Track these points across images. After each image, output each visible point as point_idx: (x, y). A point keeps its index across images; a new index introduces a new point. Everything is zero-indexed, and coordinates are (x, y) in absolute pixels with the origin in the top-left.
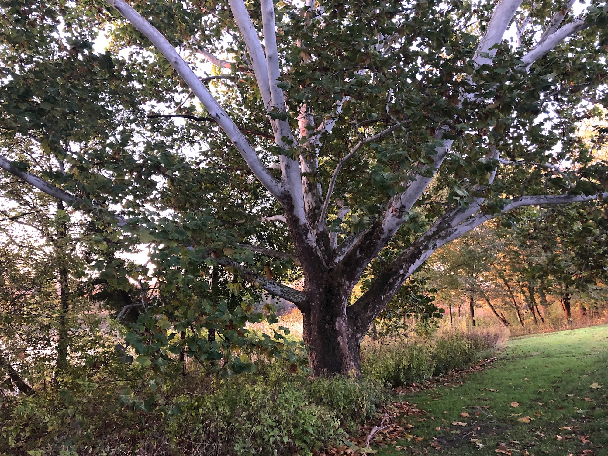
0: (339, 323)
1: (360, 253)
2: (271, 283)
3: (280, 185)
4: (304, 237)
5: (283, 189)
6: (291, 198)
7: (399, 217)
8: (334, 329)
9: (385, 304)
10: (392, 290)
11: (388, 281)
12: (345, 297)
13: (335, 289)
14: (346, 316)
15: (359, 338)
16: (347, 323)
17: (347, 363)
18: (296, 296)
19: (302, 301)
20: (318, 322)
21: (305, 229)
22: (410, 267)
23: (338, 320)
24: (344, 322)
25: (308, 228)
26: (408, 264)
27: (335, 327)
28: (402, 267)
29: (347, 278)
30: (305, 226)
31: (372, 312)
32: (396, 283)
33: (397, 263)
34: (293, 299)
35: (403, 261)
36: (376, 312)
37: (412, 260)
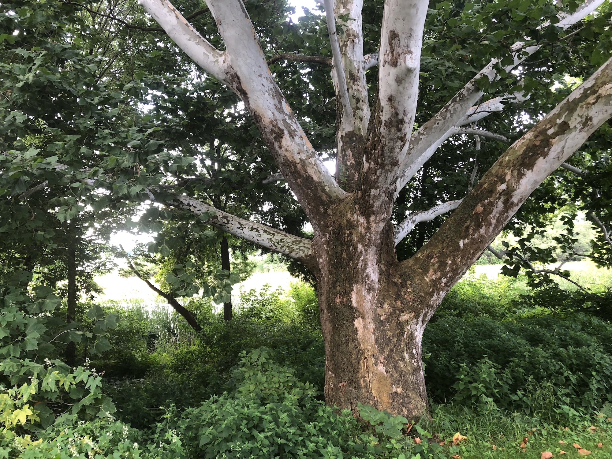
0: (359, 293)
2: (252, 229)
4: (276, 145)
5: (226, 65)
6: (238, 78)
8: (349, 306)
9: (471, 257)
10: (484, 227)
11: (473, 210)
12: (364, 246)
13: (345, 233)
14: (377, 280)
15: (407, 322)
16: (380, 294)
17: (367, 368)
18: (295, 248)
19: (306, 256)
20: (327, 292)
21: (276, 130)
22: (524, 177)
23: (355, 288)
24: (369, 293)
25: (282, 127)
26: (519, 170)
27: (351, 302)
28: (505, 178)
29: (360, 211)
30: (273, 126)
31: (439, 273)
32: (491, 213)
33: (494, 172)
34: (291, 252)
35: (507, 166)
36: (448, 272)
37: (526, 160)
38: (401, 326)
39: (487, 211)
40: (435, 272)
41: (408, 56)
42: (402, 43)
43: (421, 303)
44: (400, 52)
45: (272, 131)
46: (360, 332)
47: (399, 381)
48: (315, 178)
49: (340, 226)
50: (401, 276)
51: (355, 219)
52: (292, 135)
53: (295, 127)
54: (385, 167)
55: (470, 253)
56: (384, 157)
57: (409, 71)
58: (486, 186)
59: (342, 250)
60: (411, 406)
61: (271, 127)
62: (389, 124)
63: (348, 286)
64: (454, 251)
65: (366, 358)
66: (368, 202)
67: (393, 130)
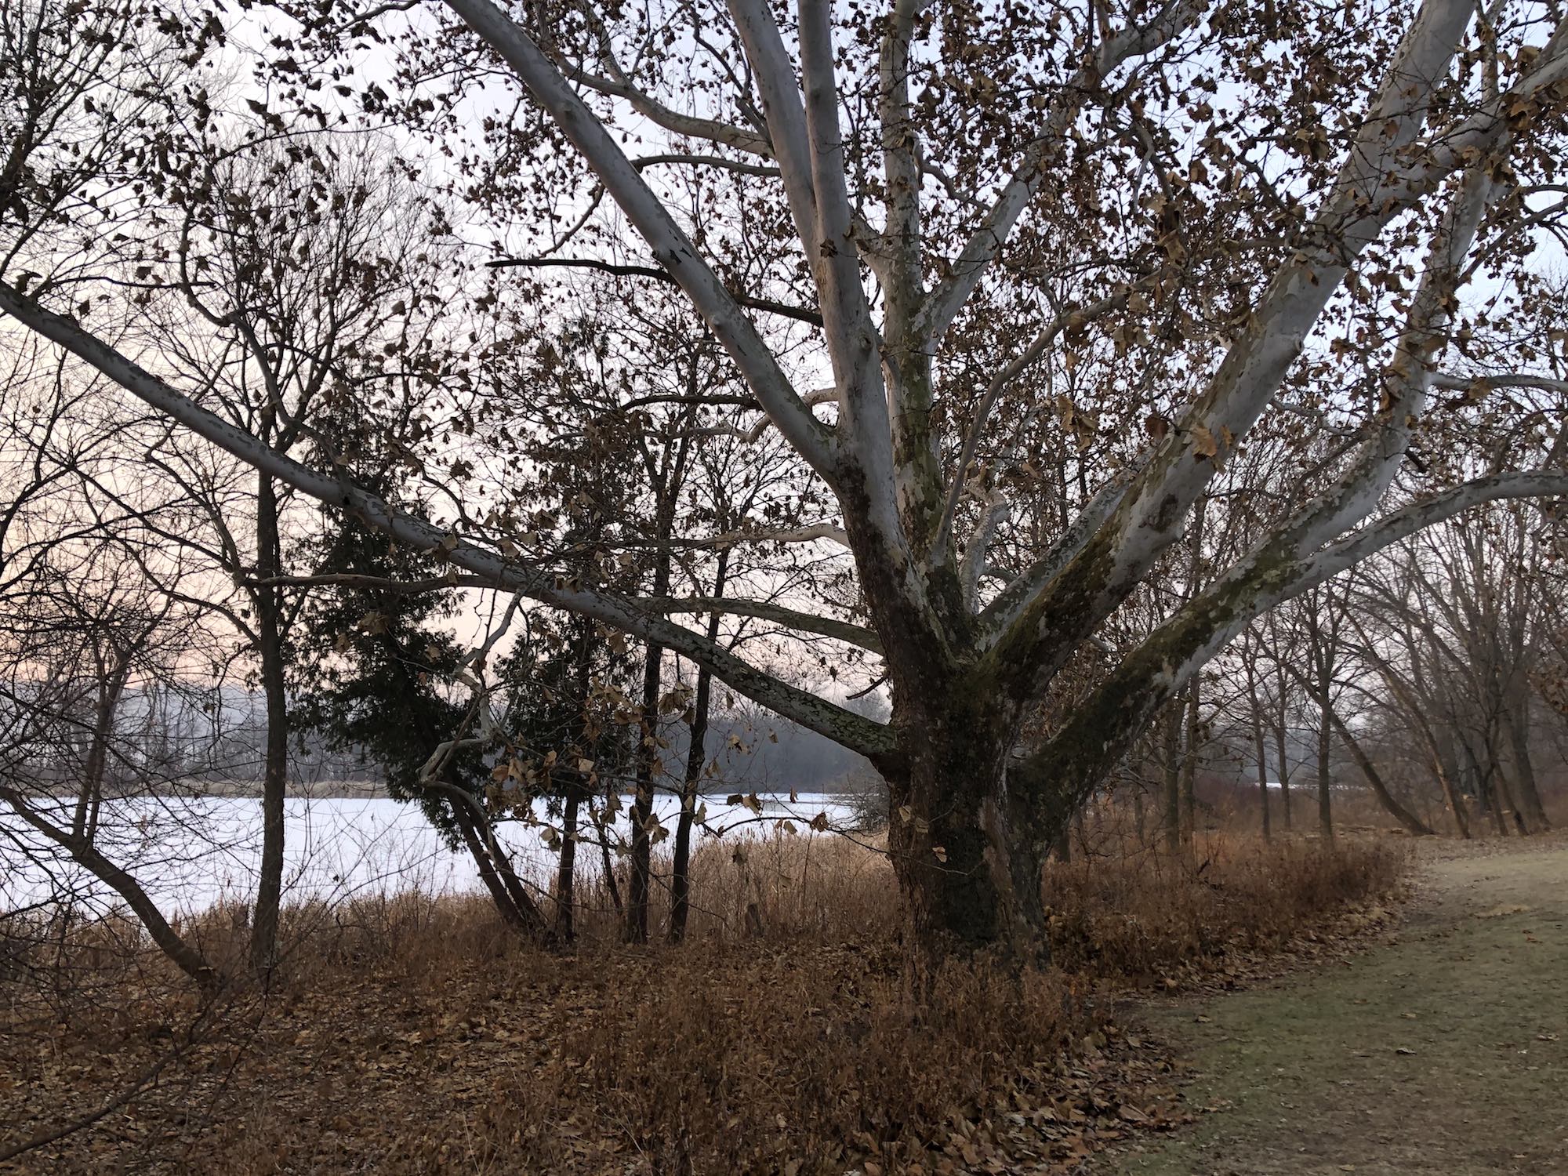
3: (833, 441)
5: (841, 452)
6: (864, 477)
8: (973, 827)
10: (1131, 727)
11: (1121, 703)
17: (1007, 918)
18: (872, 737)
19: (888, 751)
22: (1181, 667)
23: (983, 804)
24: (999, 810)
26: (1177, 658)
27: (978, 823)
29: (1009, 691)
32: (1141, 707)
33: (1146, 655)
34: (864, 744)
35: (1164, 650)
40: (1071, 783)
46: (992, 868)
49: (967, 710)
51: (999, 702)
55: (1112, 761)
58: (1136, 672)
59: (968, 746)
63: (975, 799)
64: (1096, 757)
65: (1003, 904)
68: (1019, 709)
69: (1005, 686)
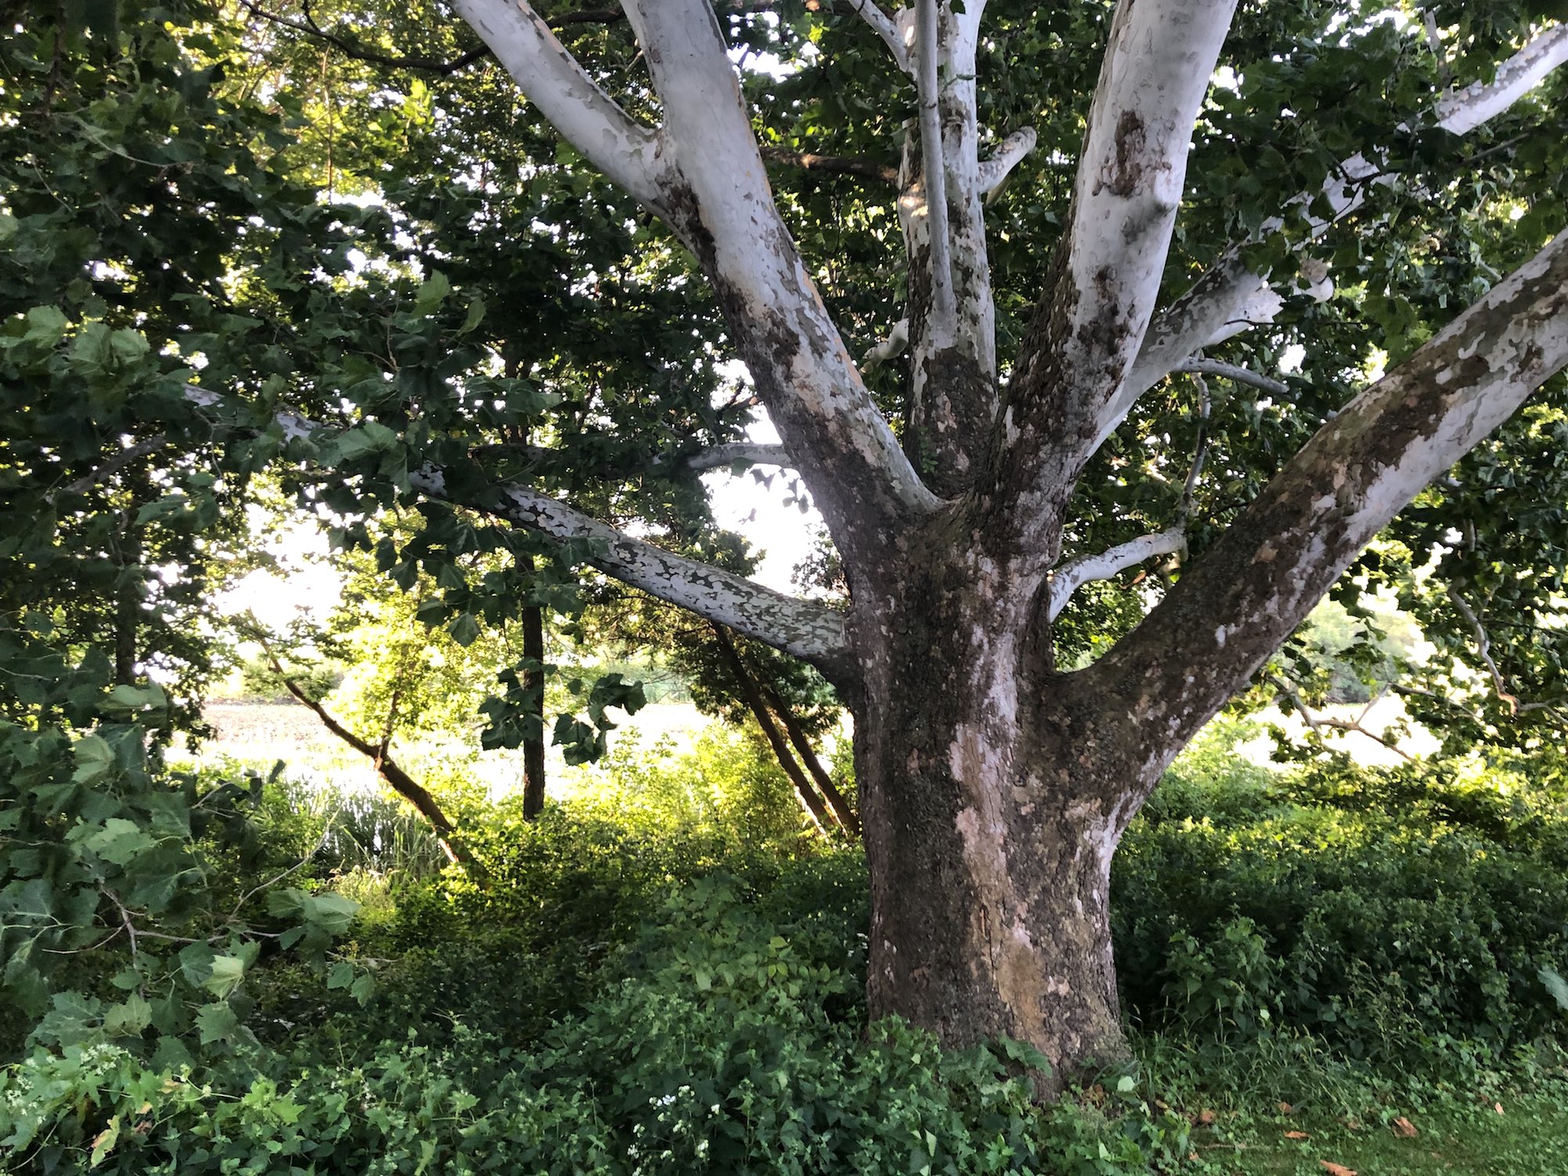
0: (969, 748)
1: (1016, 422)
2: (695, 578)
3: (650, 149)
4: (779, 372)
5: (660, 167)
6: (694, 199)
7: (1124, 189)
8: (943, 778)
9: (1239, 667)
10: (1276, 598)
11: (1253, 555)
12: (987, 632)
13: (941, 598)
14: (1013, 718)
15: (1083, 822)
16: (1019, 750)
17: (988, 933)
18: (804, 629)
19: (830, 651)
20: (884, 743)
21: (781, 333)
22: (1377, 483)
23: (959, 735)
24: (993, 747)
25: (796, 329)
26: (1366, 466)
27: (949, 768)
28: (1331, 482)
29: (983, 544)
30: (774, 323)
31: (1163, 706)
32: (1294, 563)
33: (1304, 465)
34: (791, 640)
35: (1338, 451)
36: (1186, 704)
37: (1385, 443)
38: (1068, 832)
39: (1287, 558)
40: (1155, 702)
41: (1161, 176)
42: (1151, 143)
43: (1118, 776)
44: (1143, 163)
45: (771, 338)
46: (971, 844)
47: (1063, 965)
48: (870, 458)
49: (927, 579)
50: (1069, 710)
51: (970, 563)
52: (818, 348)
53: (825, 329)
54: (1061, 438)
55: (1239, 660)
56: (1065, 414)
57: (1160, 210)
58: (1284, 497)
59: (932, 640)
60: (1090, 1029)
61: (769, 325)
62: (1089, 336)
63: (943, 728)
64: (1202, 653)
65: (984, 907)
66: (1008, 522)
67: (1096, 351)
68: (1004, 573)
69: (977, 535)
